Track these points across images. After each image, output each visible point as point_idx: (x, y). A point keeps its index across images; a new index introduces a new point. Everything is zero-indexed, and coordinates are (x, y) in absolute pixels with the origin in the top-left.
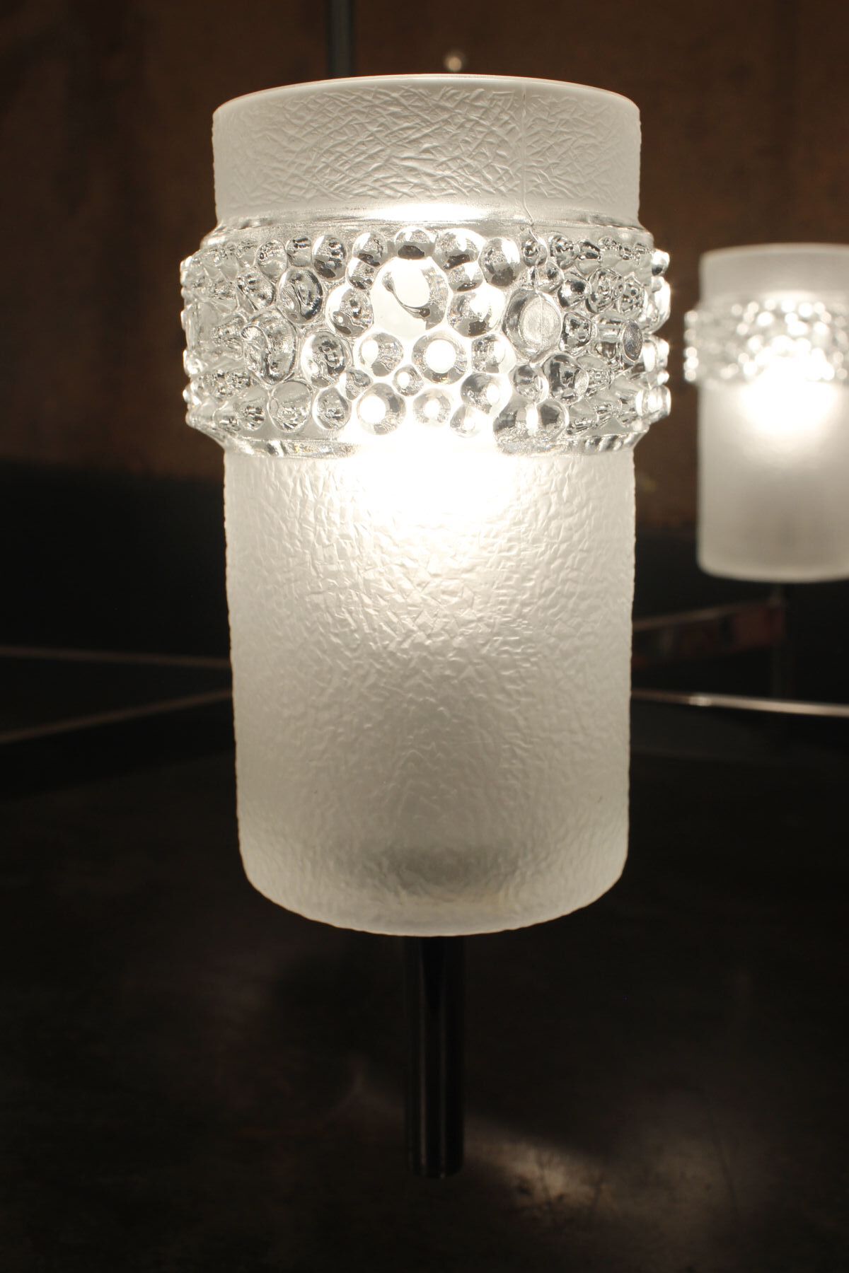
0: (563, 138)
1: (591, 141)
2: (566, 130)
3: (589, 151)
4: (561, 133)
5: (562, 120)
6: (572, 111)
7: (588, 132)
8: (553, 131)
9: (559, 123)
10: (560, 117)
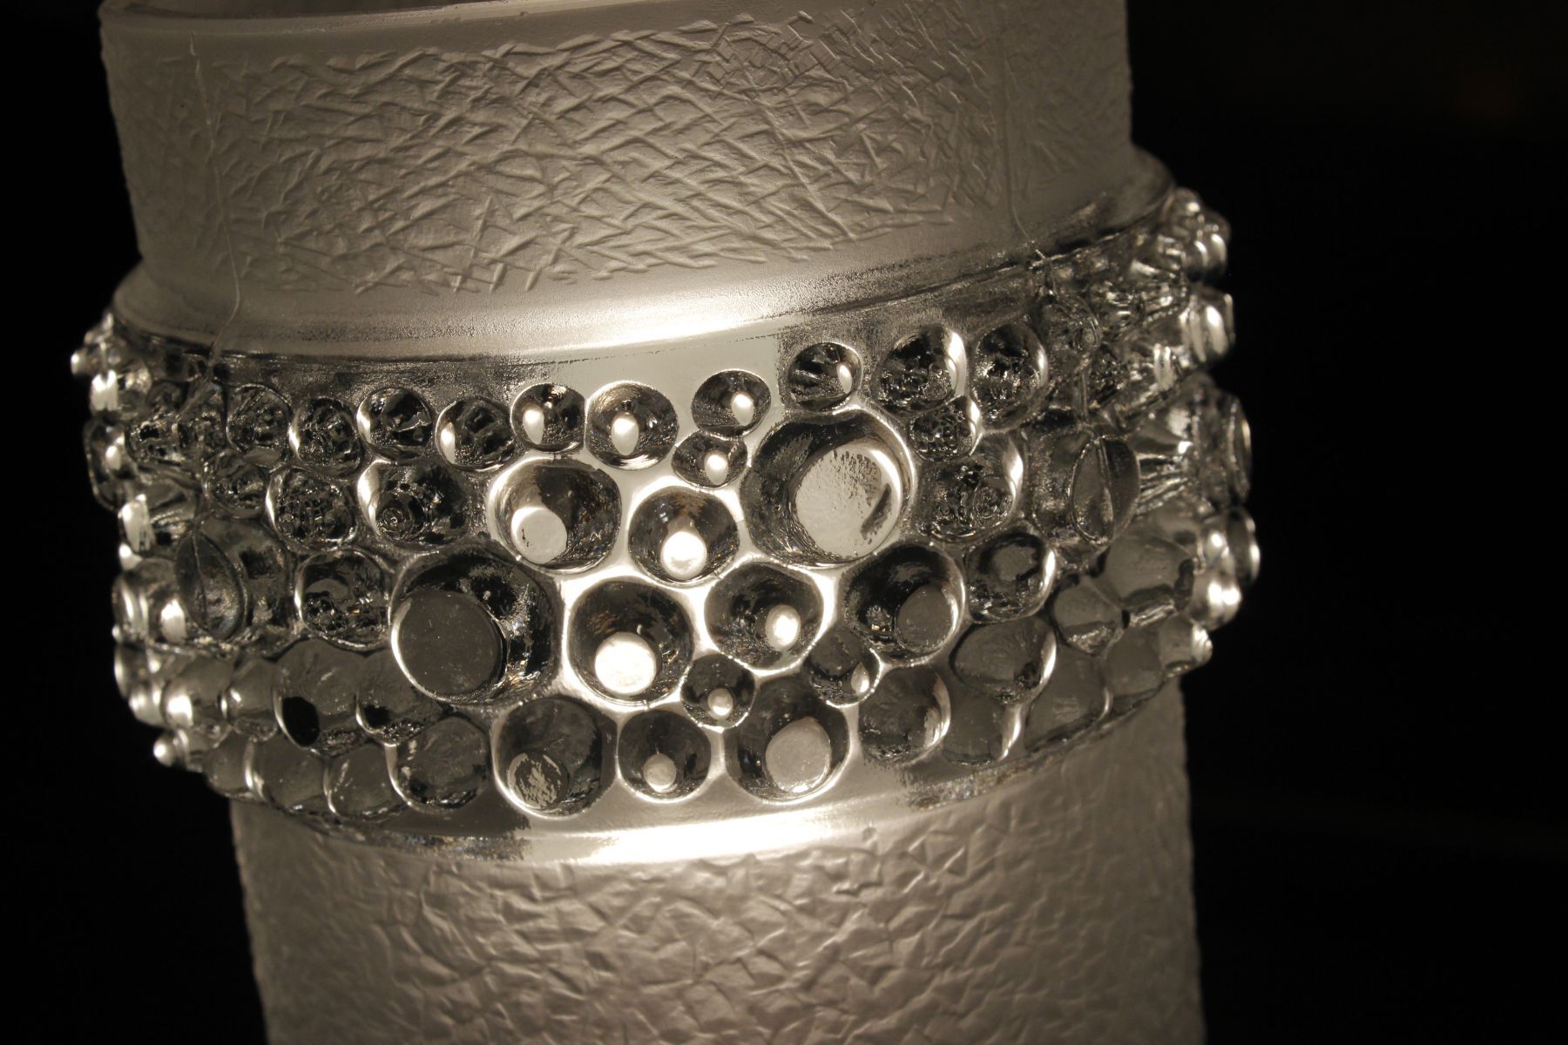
0: (288, 154)
1: (364, 151)
2: (292, 135)
3: (362, 176)
4: (282, 141)
5: (277, 113)
6: (299, 88)
7: (351, 132)
8: (263, 140)
9: (275, 122)
10: (275, 105)
